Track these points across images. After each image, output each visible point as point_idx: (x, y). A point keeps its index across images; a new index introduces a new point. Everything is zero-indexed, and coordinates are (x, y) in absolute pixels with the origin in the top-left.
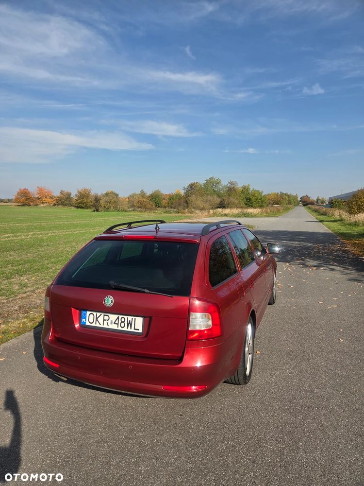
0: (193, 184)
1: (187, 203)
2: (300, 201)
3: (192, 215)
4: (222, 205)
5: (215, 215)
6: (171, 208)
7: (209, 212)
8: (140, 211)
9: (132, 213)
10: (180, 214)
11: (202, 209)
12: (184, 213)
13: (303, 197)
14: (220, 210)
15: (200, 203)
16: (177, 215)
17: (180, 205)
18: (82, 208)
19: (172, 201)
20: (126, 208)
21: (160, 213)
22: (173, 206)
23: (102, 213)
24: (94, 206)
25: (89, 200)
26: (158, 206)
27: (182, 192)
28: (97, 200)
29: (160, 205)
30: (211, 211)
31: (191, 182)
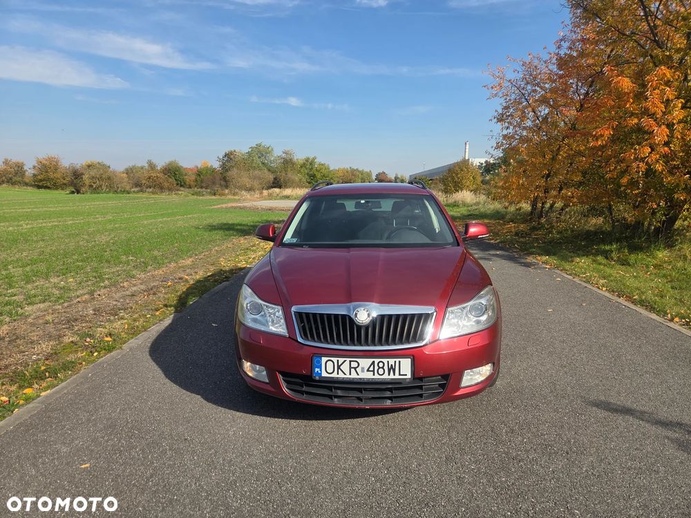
0: (231, 153)
1: (226, 181)
2: (376, 179)
3: (236, 197)
4: (277, 184)
5: (270, 197)
6: (202, 187)
7: (261, 193)
8: (153, 193)
9: (139, 195)
10: (217, 197)
11: (250, 189)
12: (224, 195)
13: (379, 174)
14: (277, 190)
15: (245, 180)
16: (213, 197)
17: (214, 183)
18: (49, 188)
19: (202, 177)
20: (128, 188)
21: (186, 196)
22: (204, 185)
23: (87, 196)
24: (72, 184)
25: (58, 175)
26: (182, 184)
27: (216, 165)
28: (77, 175)
29: (183, 183)
30: (265, 192)
31: (227, 150)
